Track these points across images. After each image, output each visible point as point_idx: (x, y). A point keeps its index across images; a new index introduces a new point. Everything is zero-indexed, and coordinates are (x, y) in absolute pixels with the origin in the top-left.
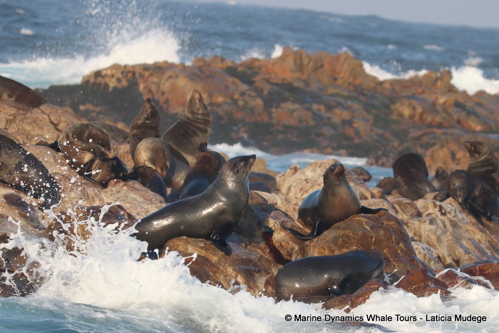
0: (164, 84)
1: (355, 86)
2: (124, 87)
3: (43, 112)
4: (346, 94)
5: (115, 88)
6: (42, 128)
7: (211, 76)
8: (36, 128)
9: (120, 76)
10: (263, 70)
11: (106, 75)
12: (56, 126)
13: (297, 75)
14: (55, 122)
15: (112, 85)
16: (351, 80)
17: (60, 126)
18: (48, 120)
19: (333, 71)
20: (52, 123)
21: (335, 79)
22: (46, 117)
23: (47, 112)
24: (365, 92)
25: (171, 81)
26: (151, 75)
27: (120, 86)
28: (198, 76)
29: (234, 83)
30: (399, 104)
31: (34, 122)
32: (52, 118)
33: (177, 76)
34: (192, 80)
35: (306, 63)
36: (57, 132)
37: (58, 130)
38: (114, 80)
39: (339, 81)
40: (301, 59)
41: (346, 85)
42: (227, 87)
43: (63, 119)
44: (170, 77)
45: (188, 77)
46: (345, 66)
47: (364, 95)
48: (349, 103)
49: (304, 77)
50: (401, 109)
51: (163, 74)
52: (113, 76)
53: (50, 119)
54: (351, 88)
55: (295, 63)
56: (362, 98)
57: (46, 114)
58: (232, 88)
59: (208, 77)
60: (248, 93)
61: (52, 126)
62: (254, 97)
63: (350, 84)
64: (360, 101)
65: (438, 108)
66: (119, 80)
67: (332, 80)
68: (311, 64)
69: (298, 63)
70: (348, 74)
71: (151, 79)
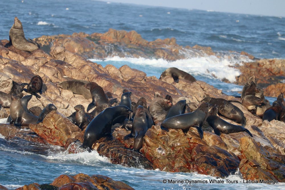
0: (64, 44)
1: (139, 44)
2: (47, 45)
3: (197, 83)
4: (136, 47)
5: (44, 46)
6: (198, 90)
7: (83, 41)
8: (195, 90)
9: (46, 41)
10: (101, 38)
11: (40, 40)
12: (203, 89)
13: (115, 40)
14: (203, 87)
15: (43, 44)
16: (137, 42)
17: (205, 89)
18: (200, 87)
19: (129, 38)
20: (201, 88)
21: (131, 42)
22: (199, 85)
23: (200, 84)
24: (143, 47)
25: (67, 42)
26: (59, 40)
27: (46, 45)
28: (78, 41)
29: (92, 43)
30: (158, 52)
31: (194, 87)
32: (202, 86)
33: (70, 41)
34: (76, 42)
35: (119, 35)
36: (204, 91)
37: (204, 90)
38: (44, 42)
39: (132, 43)
40: (117, 33)
41: (135, 44)
42: (90, 45)
43: (206, 86)
44: (67, 41)
45: (74, 41)
46: (134, 37)
47: (143, 48)
48: (139, 51)
49: (119, 41)
50: (159, 54)
51: (64, 40)
52: (43, 41)
53: (201, 86)
54: (137, 45)
55: (114, 35)
56: (143, 49)
57: (199, 84)
58: (92, 45)
59: (82, 41)
60: (98, 47)
61: (202, 89)
62: (101, 49)
63: (137, 43)
64: (142, 51)
65: (173, 53)
66: (45, 42)
67: (129, 42)
68: (121, 35)
69: (116, 35)
70: (135, 39)
71: (58, 42)
